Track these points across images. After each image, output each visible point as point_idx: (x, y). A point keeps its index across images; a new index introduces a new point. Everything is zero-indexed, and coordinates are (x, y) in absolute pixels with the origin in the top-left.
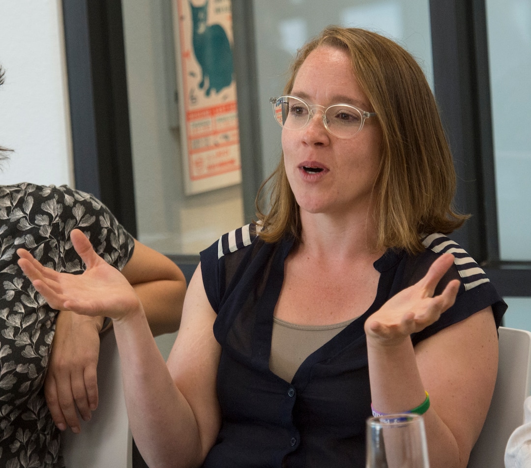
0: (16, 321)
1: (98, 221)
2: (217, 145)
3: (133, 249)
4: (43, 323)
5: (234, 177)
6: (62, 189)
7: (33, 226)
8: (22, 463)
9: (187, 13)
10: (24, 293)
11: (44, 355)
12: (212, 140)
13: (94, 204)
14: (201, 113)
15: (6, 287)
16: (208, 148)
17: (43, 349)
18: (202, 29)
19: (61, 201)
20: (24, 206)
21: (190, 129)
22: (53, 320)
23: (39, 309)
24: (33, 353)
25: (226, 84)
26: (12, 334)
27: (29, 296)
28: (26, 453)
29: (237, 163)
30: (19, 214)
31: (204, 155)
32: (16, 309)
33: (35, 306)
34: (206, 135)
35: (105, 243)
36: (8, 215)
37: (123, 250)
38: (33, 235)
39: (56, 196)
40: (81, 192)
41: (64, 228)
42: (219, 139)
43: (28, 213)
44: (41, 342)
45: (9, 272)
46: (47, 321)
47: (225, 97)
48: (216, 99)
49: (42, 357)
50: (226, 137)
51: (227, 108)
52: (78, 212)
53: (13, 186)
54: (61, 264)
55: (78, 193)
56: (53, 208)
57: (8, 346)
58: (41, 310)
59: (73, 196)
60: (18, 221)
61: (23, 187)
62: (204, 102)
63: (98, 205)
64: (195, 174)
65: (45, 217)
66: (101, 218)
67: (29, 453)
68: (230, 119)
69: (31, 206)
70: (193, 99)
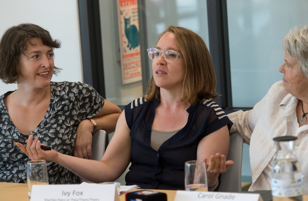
0: (63, 131)
1: (91, 94)
2: (133, 67)
3: (104, 103)
4: (72, 131)
5: (140, 78)
6: (78, 83)
7: (68, 97)
8: (66, 179)
9: (123, 21)
10: (65, 121)
11: (73, 142)
12: (132, 65)
13: (90, 88)
14: (128, 56)
15: (59, 119)
16: (130, 68)
17: (73, 140)
18: (128, 27)
19: (78, 88)
20: (65, 90)
21: (124, 61)
22: (76, 129)
23: (70, 126)
24: (69, 142)
25: (137, 46)
26: (61, 136)
27: (67, 122)
28: (67, 176)
29: (141, 73)
30: (64, 93)
31: (129, 70)
32: (63, 126)
33: (69, 125)
34: (130, 64)
35: (94, 102)
36: (60, 93)
37: (100, 104)
38: (68, 100)
39: (76, 86)
40: (85, 84)
41: (79, 97)
42: (134, 65)
43: (67, 92)
44: (72, 138)
45: (60, 113)
46: (73, 130)
47: (136, 50)
48: (133, 51)
49: (72, 143)
50: (137, 64)
51: (137, 54)
52: (84, 91)
53: (61, 82)
54: (78, 110)
55: (84, 85)
56: (75, 90)
57: (60, 140)
59: (82, 86)
60: (63, 95)
61: (65, 83)
62: (129, 52)
63: (91, 88)
64: (126, 77)
65: (72, 93)
66: (92, 93)
67: (68, 176)
68: (138, 58)
69: (68, 90)
70: (125, 51)
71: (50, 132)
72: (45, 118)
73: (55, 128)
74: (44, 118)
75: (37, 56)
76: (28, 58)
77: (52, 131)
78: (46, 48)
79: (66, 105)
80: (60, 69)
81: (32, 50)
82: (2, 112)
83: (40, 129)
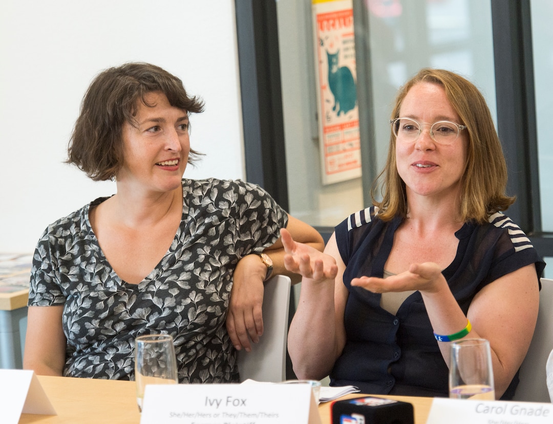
0: (205, 276)
1: (262, 204)
2: (345, 150)
3: (287, 222)
4: (225, 277)
5: (357, 172)
6: (237, 183)
7: (218, 209)
8: (211, 373)
9: (325, 59)
10: (211, 257)
11: (225, 299)
12: (341, 146)
13: (260, 192)
14: (333, 128)
15: (199, 253)
16: (338, 152)
17: (225, 296)
18: (335, 70)
19: (237, 191)
20: (211, 195)
21: (326, 139)
22: (231, 274)
23: (221, 267)
24: (218, 298)
25: (351, 107)
26: (203, 286)
27: (215, 258)
28: (214, 366)
29: (359, 162)
30: (207, 201)
31: (336, 157)
32: (206, 268)
33: (219, 265)
34: (337, 143)
35: (268, 219)
36: (200, 202)
37: (281, 223)
38: (218, 216)
39: (233, 188)
40: (250, 184)
41: (239, 210)
42: (346, 146)
43: (214, 200)
44: (224, 290)
45: (201, 242)
46: (227, 275)
47: (351, 117)
48: (345, 118)
49: (225, 300)
50: (351, 145)
51: (352, 124)
52: (249, 198)
53: (204, 181)
54: (237, 235)
55: (248, 185)
56: (231, 196)
57: (201, 294)
58: (223, 268)
59: (245, 187)
60: (207, 206)
61: (211, 182)
62: (335, 120)
63: (262, 192)
64: (329, 170)
65: (226, 202)
66: (265, 202)
67: (216, 366)
68: (354, 132)
69: (216, 195)
70: (329, 118)
71: (180, 279)
72: (171, 250)
73: (191, 271)
74: (168, 251)
75: (157, 128)
76: (139, 132)
77: (184, 276)
78: (175, 113)
79: (213, 226)
80: (200, 154)
81: (147, 115)
82: (86, 238)
83: (161, 273)
